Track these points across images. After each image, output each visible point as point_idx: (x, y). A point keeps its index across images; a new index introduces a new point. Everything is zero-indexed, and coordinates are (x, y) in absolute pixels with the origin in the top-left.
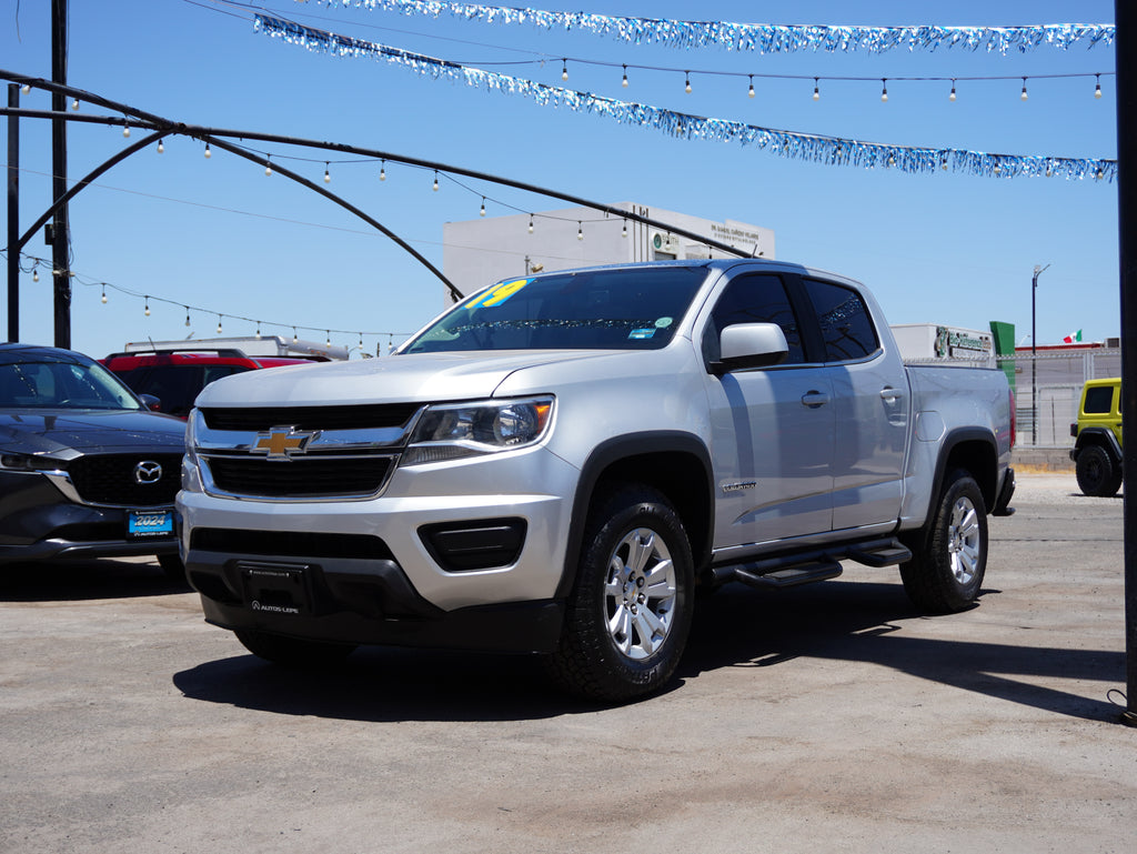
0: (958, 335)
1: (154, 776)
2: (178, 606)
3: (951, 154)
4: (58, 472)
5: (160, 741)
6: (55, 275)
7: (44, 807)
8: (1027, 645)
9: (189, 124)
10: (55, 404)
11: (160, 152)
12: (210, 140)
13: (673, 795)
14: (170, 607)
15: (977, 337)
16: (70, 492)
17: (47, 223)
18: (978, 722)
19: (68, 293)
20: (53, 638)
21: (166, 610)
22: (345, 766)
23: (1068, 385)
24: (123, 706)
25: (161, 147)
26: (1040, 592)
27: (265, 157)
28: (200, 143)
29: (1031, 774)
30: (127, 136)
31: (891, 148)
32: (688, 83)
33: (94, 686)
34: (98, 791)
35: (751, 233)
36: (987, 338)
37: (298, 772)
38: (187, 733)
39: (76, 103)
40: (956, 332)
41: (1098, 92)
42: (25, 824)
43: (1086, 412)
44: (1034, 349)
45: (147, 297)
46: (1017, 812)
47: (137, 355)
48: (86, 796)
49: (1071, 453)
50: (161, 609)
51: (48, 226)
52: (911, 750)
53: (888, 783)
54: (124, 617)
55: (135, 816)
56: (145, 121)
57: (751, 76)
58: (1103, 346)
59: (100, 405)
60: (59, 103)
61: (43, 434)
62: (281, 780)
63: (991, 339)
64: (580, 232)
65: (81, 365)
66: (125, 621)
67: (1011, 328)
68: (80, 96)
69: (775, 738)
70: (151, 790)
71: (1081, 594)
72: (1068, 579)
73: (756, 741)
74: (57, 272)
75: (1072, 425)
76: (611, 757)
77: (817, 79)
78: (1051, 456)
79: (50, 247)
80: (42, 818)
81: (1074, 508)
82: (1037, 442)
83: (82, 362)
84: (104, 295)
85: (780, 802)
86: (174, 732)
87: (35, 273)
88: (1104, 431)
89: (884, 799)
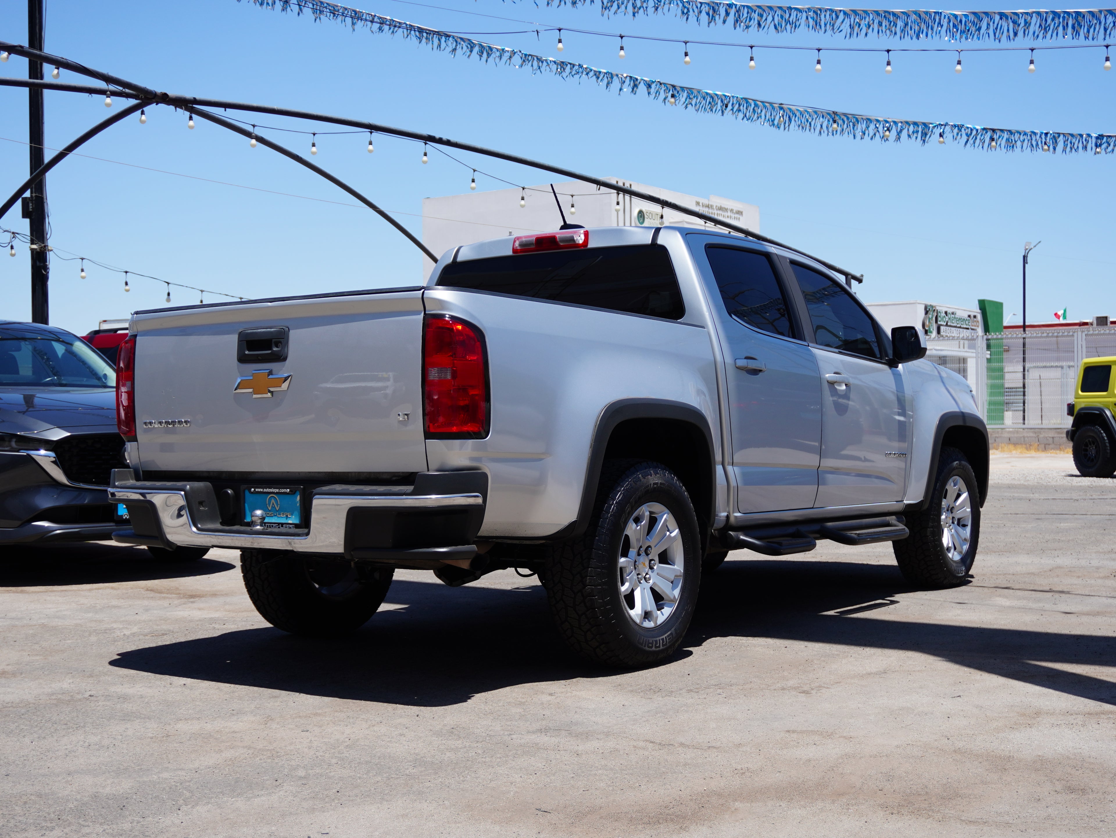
0: (946, 313)
1: (165, 775)
2: (169, 591)
3: (948, 128)
4: (43, 452)
5: (168, 736)
6: (32, 250)
7: (52, 810)
8: (1056, 632)
9: (173, 92)
10: (37, 383)
11: (143, 122)
12: (193, 111)
13: (720, 795)
14: (160, 592)
15: (965, 315)
16: (58, 474)
17: (24, 196)
18: (1023, 715)
19: (46, 268)
20: (43, 626)
21: (159, 595)
22: (367, 763)
23: (1056, 364)
24: (124, 698)
25: (143, 117)
26: (1058, 576)
27: (250, 129)
28: (183, 114)
29: (1092, 770)
30: (108, 105)
31: (887, 122)
32: (686, 54)
33: (91, 676)
34: (108, 790)
35: (735, 209)
36: (975, 317)
37: (318, 770)
38: (194, 727)
39: (56, 71)
40: (944, 309)
41: (1108, 64)
42: (33, 828)
43: (1083, 391)
44: (1024, 327)
45: (126, 272)
46: (1087, 813)
47: (119, 332)
48: (95, 797)
49: (1067, 432)
50: (152, 594)
51: (24, 200)
52: (960, 744)
53: (945, 781)
54: (115, 602)
55: (150, 819)
56: (127, 91)
57: (751, 47)
58: (1092, 324)
59: (84, 383)
60: (35, 71)
61: (24, 413)
62: (301, 778)
63: (979, 317)
64: (573, 206)
65: (63, 342)
66: (115, 607)
67: (999, 306)
68: (60, 64)
69: (813, 732)
70: (164, 789)
71: (1099, 578)
72: (1083, 563)
73: (795, 736)
74: (34, 247)
75: (1069, 405)
76: (646, 753)
77: (819, 50)
78: (1041, 436)
79: (27, 221)
80: (51, 821)
81: (1073, 488)
82: (1026, 422)
83: (63, 338)
84: (82, 270)
85: (833, 802)
86: (180, 726)
87: (12, 248)
88: (1101, 411)
89: (943, 798)
